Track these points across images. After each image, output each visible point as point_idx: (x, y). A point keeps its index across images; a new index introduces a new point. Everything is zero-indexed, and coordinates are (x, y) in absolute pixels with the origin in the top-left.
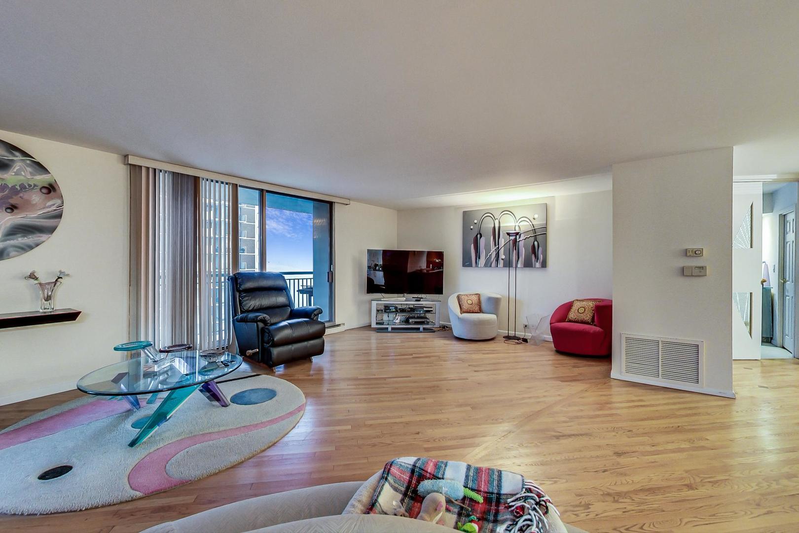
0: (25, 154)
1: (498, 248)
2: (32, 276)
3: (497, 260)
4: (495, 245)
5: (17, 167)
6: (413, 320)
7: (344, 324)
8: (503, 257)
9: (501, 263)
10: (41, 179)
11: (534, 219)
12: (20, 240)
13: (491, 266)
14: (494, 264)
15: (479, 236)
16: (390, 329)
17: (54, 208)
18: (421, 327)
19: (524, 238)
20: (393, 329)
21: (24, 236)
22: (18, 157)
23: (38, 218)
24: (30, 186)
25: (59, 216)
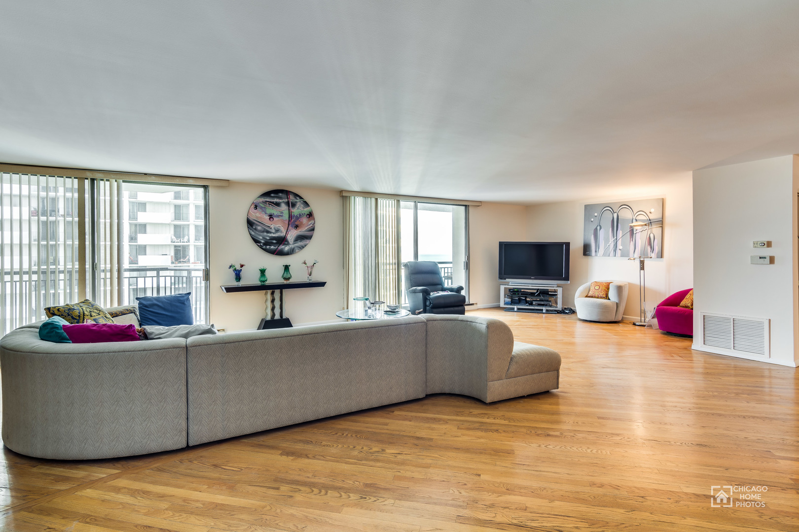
0: (301, 198)
1: (616, 239)
2: (305, 263)
3: (615, 251)
4: (614, 237)
5: (298, 205)
6: (537, 302)
7: (476, 304)
8: (621, 248)
9: (619, 252)
10: (307, 210)
11: (650, 213)
12: (299, 244)
13: (609, 256)
14: (612, 253)
15: (598, 228)
16: (515, 310)
17: (311, 225)
18: (544, 309)
19: (641, 231)
20: (518, 309)
21: (300, 241)
22: (298, 200)
23: (305, 231)
24: (302, 214)
25: (313, 230)
